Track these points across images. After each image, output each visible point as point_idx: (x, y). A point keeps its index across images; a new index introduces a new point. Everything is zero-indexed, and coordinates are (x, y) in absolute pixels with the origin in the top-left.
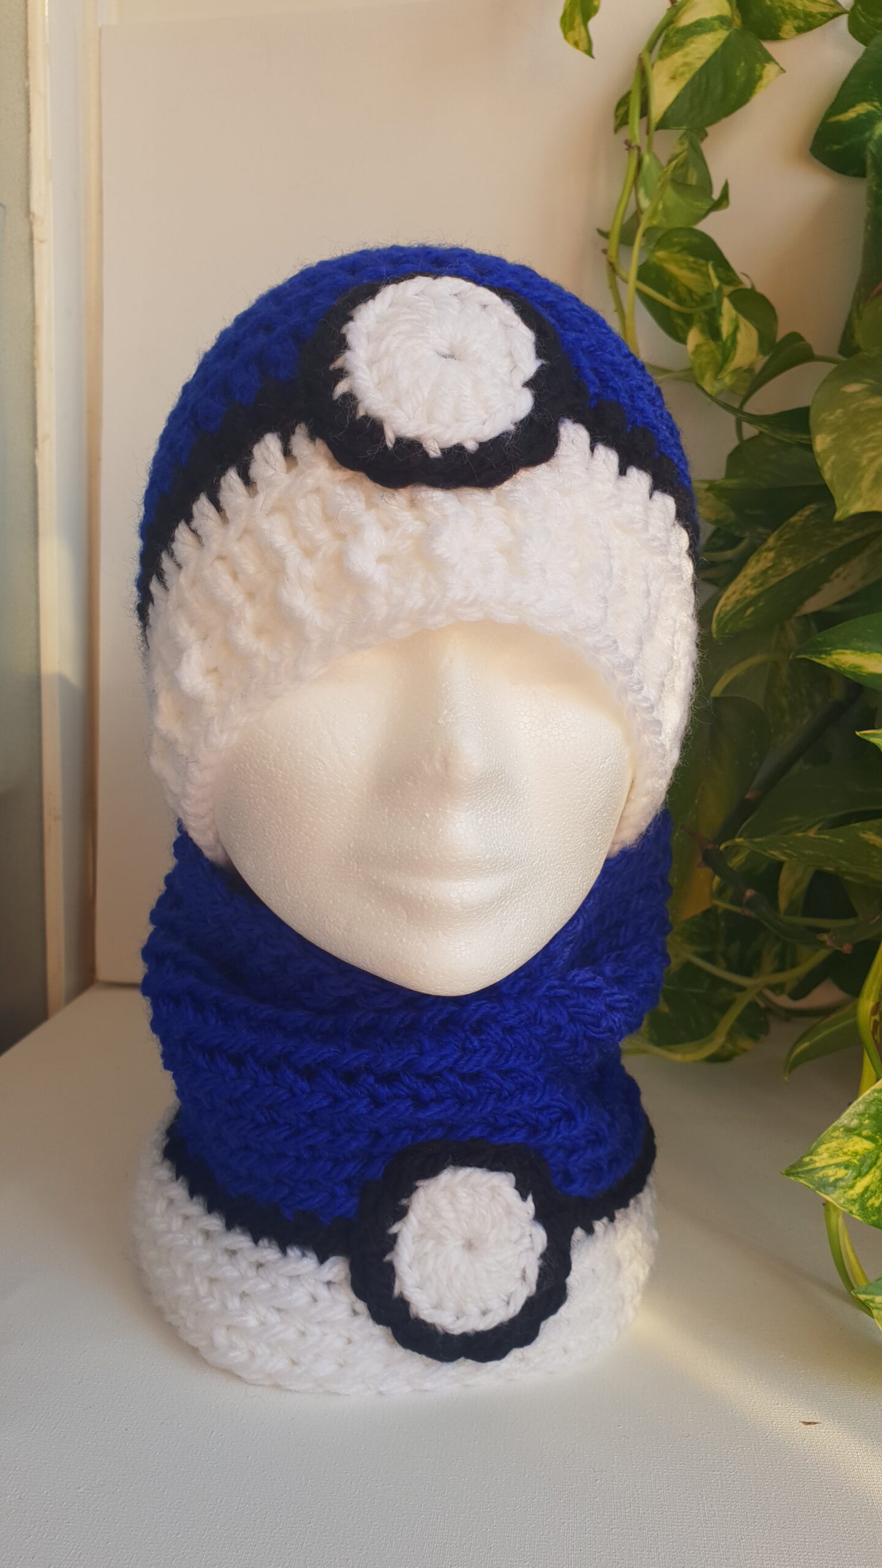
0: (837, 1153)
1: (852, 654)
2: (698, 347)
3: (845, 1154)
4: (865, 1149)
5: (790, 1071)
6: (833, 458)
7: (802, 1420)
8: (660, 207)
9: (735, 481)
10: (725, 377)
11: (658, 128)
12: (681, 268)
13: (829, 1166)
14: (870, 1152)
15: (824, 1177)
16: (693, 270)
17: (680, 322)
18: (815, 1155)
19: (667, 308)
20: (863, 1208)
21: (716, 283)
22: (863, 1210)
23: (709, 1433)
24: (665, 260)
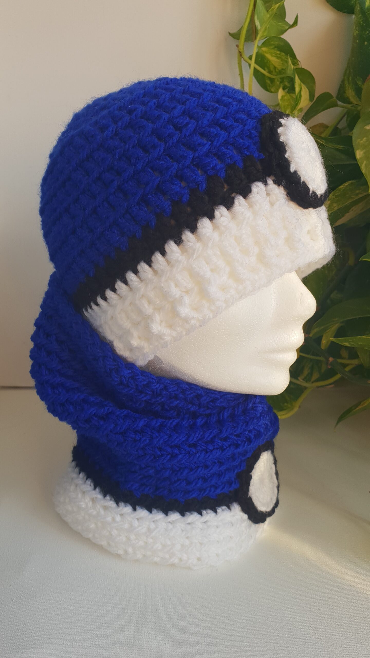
2: (283, 97)
6: (365, 162)
10: (295, 112)
12: (273, 56)
16: (278, 58)
17: (268, 82)
19: (263, 75)
21: (292, 66)
23: (351, 603)
24: (266, 52)
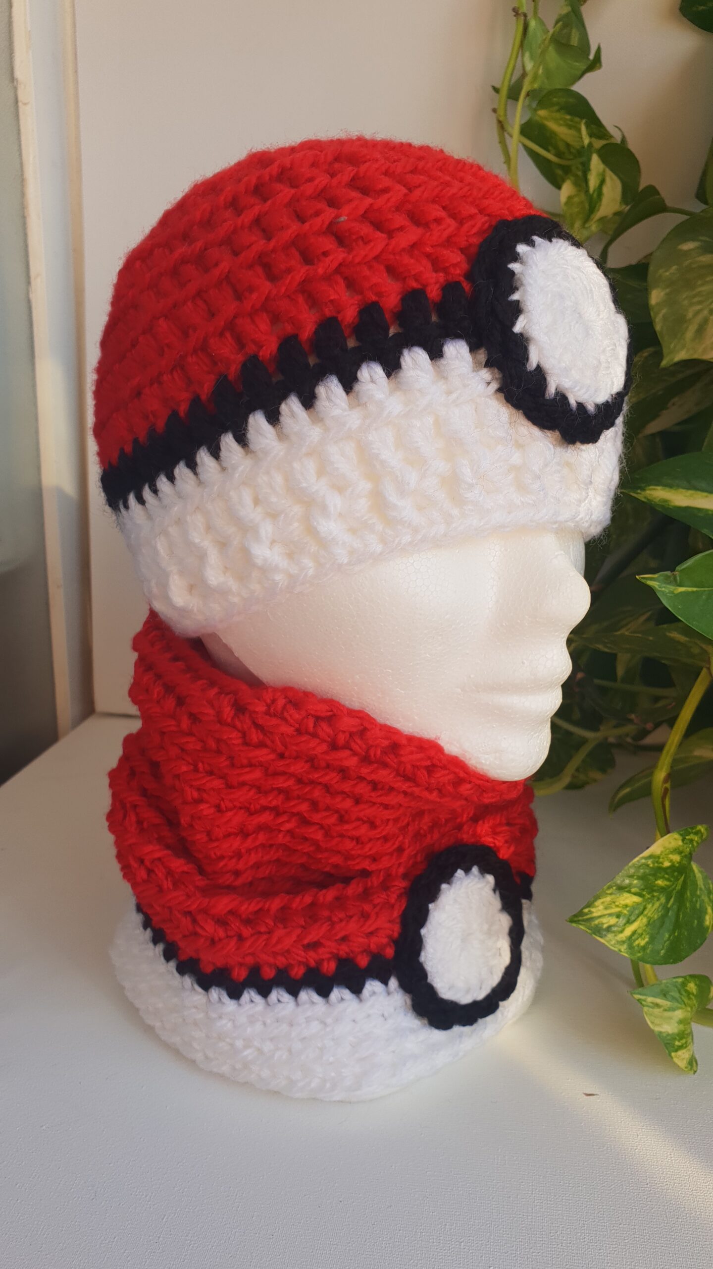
0: (611, 906)
1: (661, 490)
2: (570, 198)
3: (617, 906)
4: (634, 902)
5: (614, 810)
6: (664, 311)
7: (584, 1092)
8: (540, 71)
10: (592, 225)
12: (561, 125)
13: (604, 915)
14: (638, 904)
15: (599, 924)
16: (570, 127)
17: (559, 172)
18: (593, 907)
19: (548, 161)
20: (631, 947)
21: (586, 141)
22: (630, 949)
24: (546, 118)
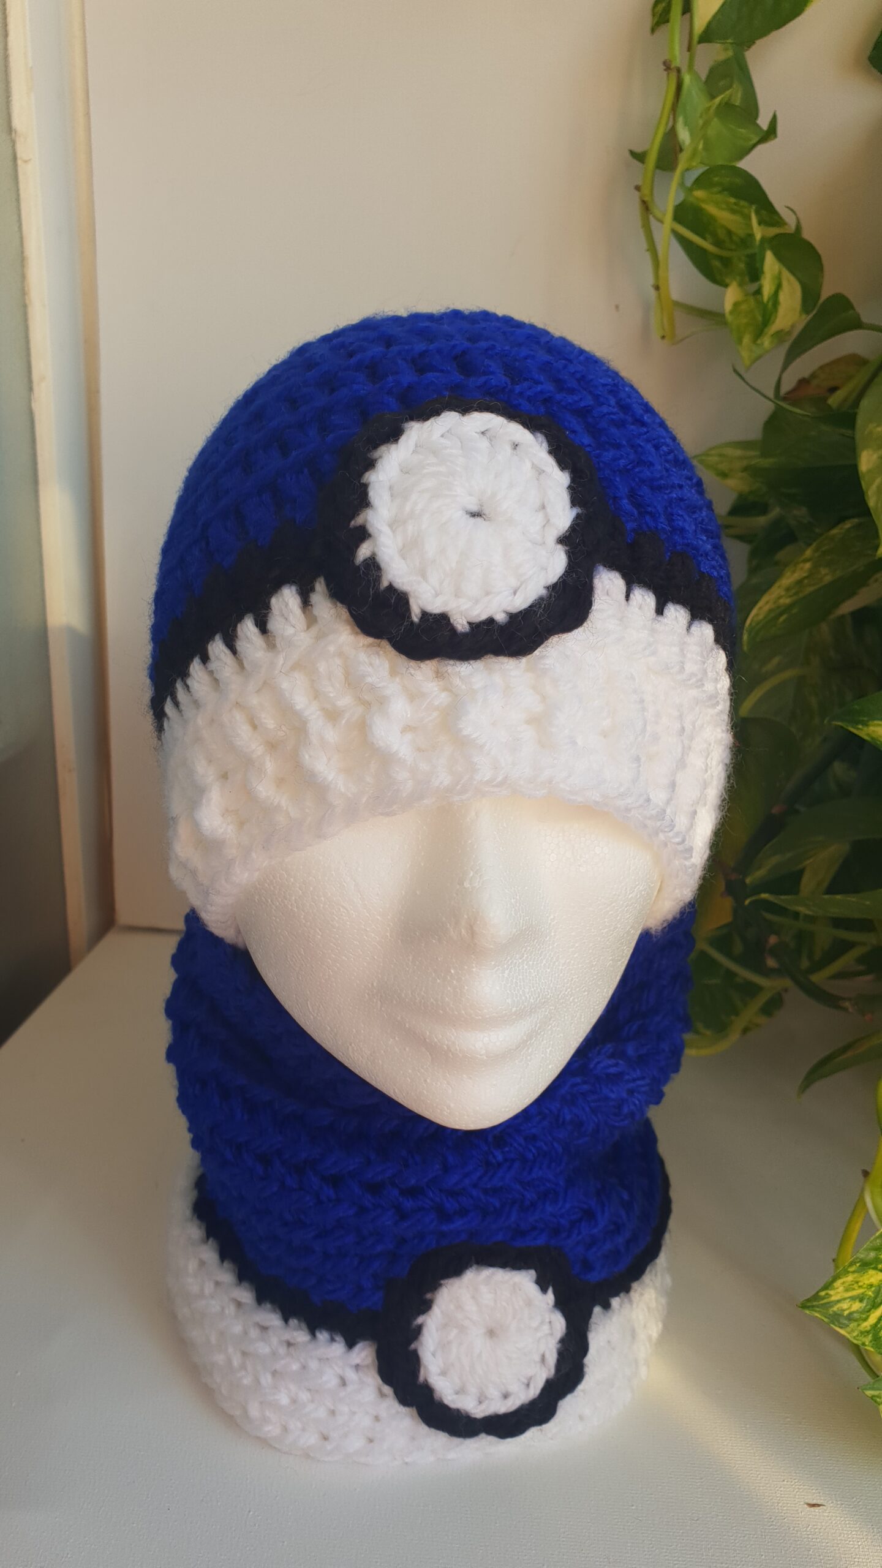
0: (853, 1287)
2: (736, 305)
3: (860, 1287)
4: (880, 1280)
5: (803, 1091)
6: (879, 481)
7: (807, 1501)
8: (701, 146)
9: (771, 460)
10: (764, 341)
11: (700, 42)
12: (723, 209)
13: (845, 1299)
15: (838, 1311)
16: (733, 212)
17: (717, 264)
18: (831, 1290)
19: (706, 251)
21: (759, 234)
22: (876, 1342)
23: (718, 1515)
24: (704, 201)
